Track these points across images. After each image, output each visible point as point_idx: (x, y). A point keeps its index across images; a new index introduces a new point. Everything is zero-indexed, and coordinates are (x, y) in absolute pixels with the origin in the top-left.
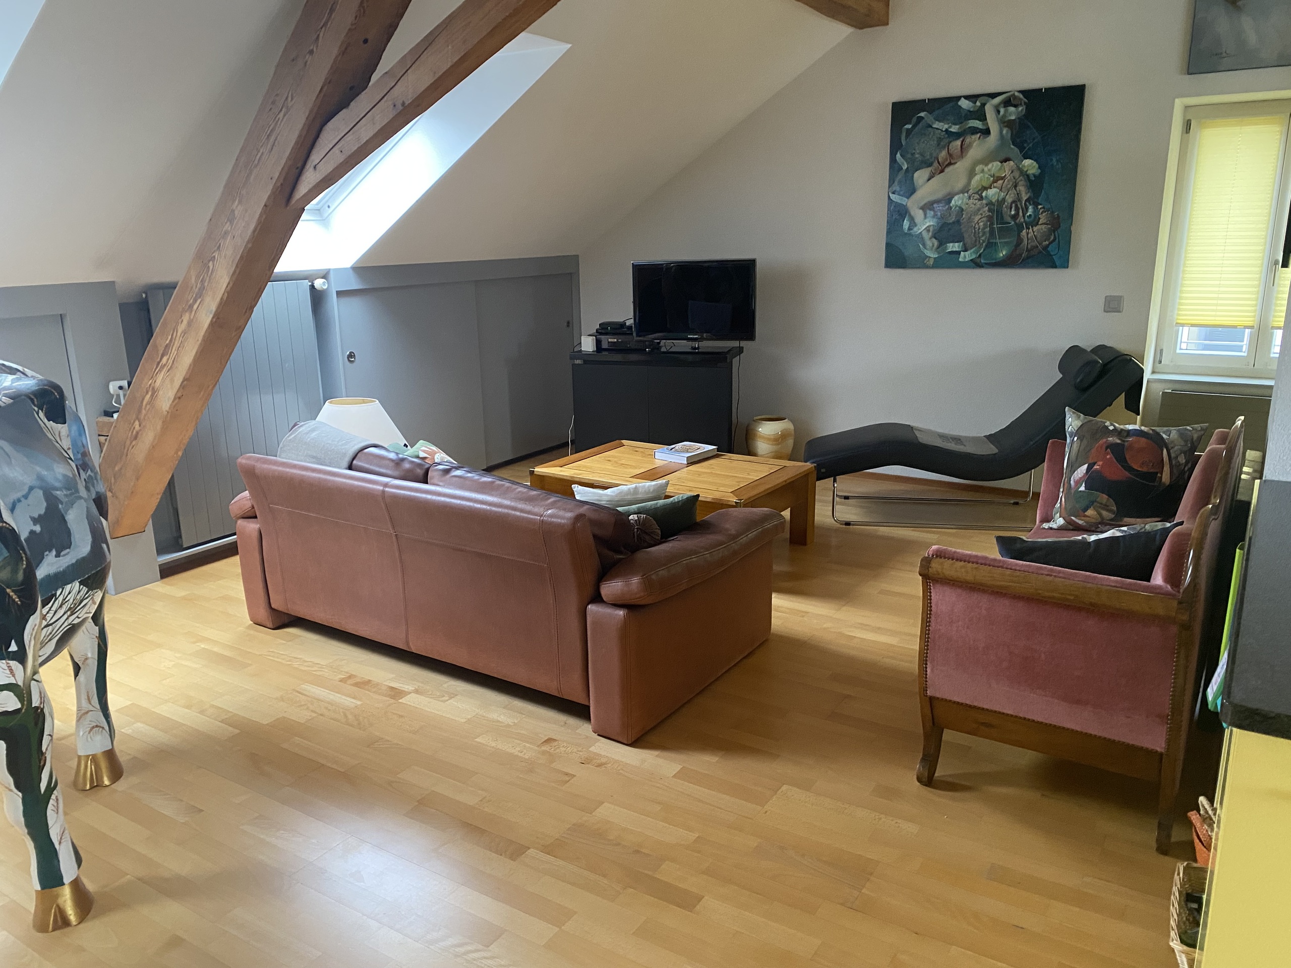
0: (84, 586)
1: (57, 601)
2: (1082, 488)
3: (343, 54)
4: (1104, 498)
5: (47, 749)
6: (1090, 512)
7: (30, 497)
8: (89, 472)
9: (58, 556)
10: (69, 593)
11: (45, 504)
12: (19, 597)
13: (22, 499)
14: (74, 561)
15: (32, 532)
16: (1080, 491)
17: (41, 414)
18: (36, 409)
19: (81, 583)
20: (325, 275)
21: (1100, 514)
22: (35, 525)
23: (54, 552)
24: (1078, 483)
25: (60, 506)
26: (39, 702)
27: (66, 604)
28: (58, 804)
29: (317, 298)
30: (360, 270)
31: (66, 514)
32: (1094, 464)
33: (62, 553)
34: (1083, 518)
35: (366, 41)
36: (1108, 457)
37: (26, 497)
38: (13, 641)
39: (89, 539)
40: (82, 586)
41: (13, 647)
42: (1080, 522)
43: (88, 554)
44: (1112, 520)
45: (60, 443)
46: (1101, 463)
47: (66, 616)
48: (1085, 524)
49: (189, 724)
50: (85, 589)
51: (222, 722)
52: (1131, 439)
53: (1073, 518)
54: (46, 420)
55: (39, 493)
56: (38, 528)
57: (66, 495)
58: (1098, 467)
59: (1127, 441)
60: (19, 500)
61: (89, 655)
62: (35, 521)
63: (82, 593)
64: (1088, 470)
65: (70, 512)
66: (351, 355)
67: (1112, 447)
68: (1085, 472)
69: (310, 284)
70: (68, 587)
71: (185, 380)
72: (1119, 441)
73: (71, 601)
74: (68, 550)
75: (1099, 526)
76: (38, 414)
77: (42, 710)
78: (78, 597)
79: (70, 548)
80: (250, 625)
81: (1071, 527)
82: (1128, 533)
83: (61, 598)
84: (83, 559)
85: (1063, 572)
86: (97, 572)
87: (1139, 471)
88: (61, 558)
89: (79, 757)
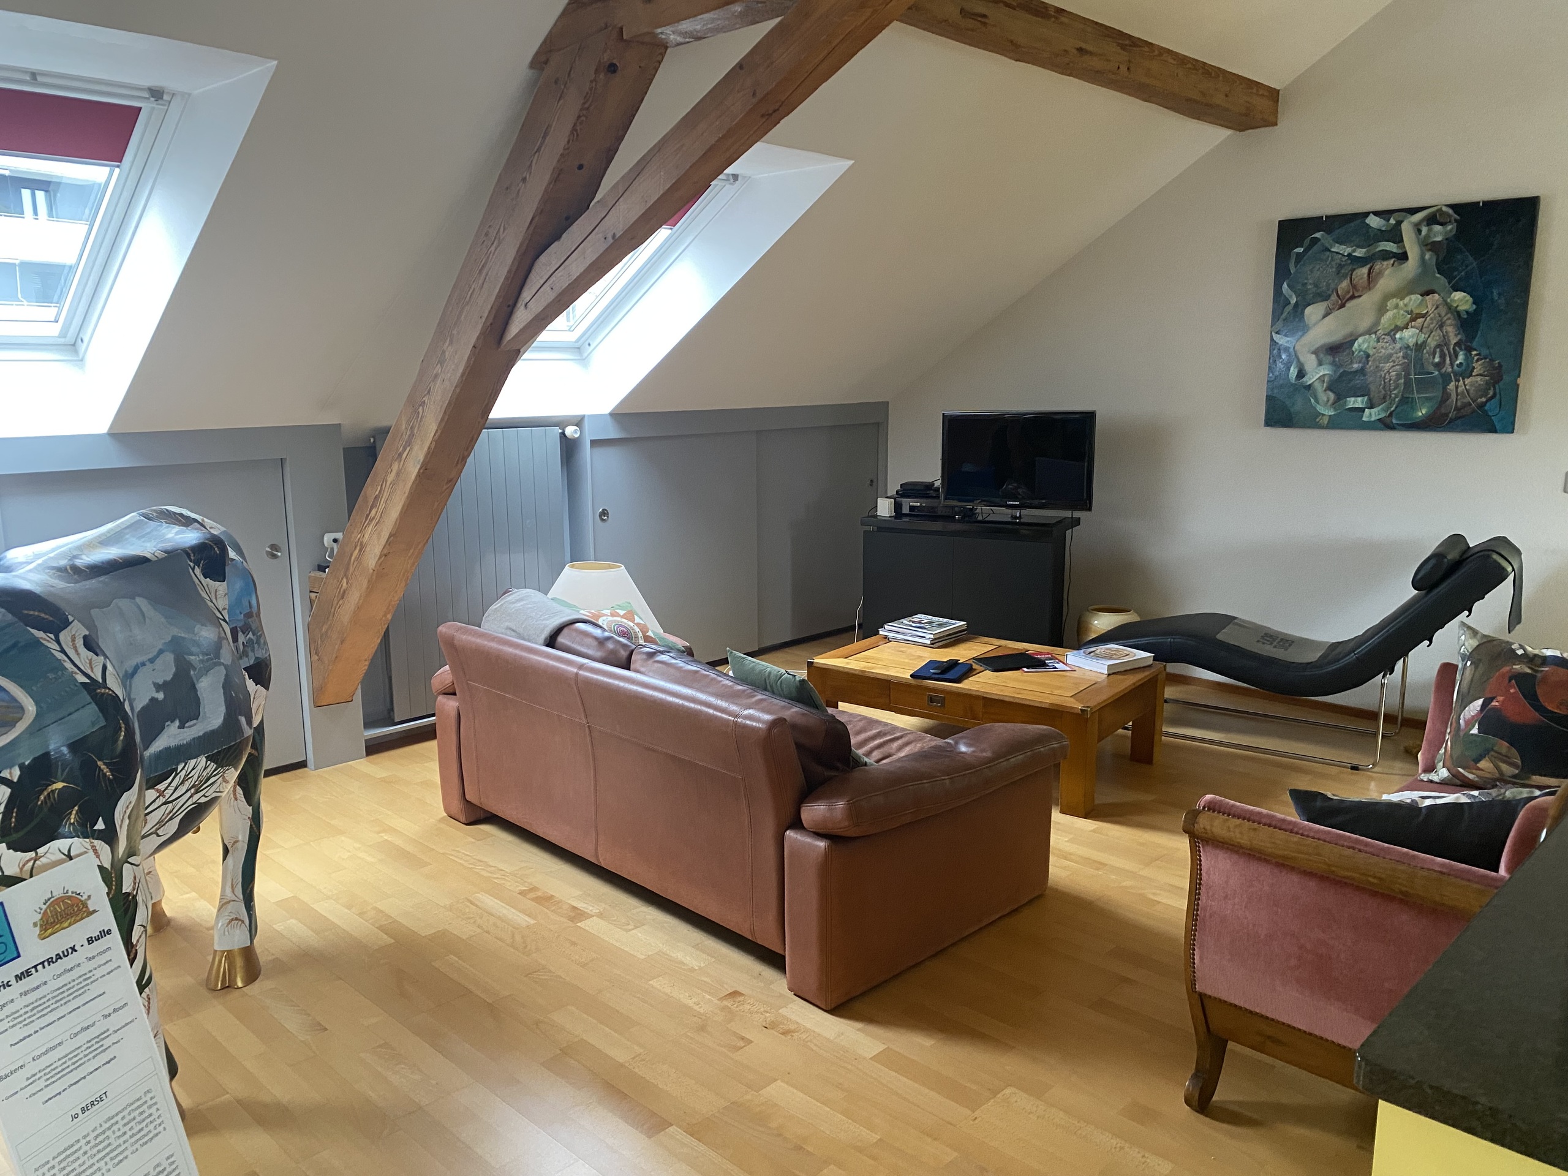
0: (211, 762)
1: (179, 776)
2: (1475, 731)
3: (555, 182)
4: (1503, 746)
5: (138, 941)
6: (1484, 764)
7: (158, 661)
8: (250, 635)
9: (181, 726)
10: (193, 769)
11: (174, 669)
12: (111, 770)
13: (147, 663)
14: (201, 734)
15: (153, 700)
16: (1472, 735)
17: (198, 571)
18: (192, 564)
19: (208, 758)
20: (579, 422)
21: (1497, 767)
22: (157, 691)
23: (177, 723)
24: (1470, 724)
25: (192, 672)
26: (131, 888)
27: (190, 780)
28: (149, 1003)
29: (569, 448)
30: (618, 416)
31: (198, 681)
32: (1492, 699)
33: (187, 725)
34: (1474, 771)
35: (580, 167)
36: (1512, 691)
37: (152, 661)
38: (101, 818)
39: (222, 710)
40: (209, 762)
41: (100, 825)
42: (1471, 776)
43: (219, 727)
44: (1515, 776)
45: (214, 601)
46: (1500, 698)
47: (188, 794)
48: (1476, 779)
49: (345, 927)
50: (213, 766)
51: (380, 928)
52: (1547, 669)
53: (1460, 769)
54: (202, 578)
55: (169, 657)
56: (160, 696)
57: (202, 661)
58: (1497, 704)
59: (1542, 671)
60: (143, 664)
61: (240, 838)
62: (158, 687)
63: (209, 769)
64: (1483, 706)
65: (203, 679)
66: (604, 513)
67: (1520, 679)
68: (1479, 709)
69: (560, 431)
70: (192, 762)
71: (391, 536)
72: (1529, 671)
73: (196, 777)
74: (195, 721)
75: (1498, 783)
76: (193, 570)
77: (134, 897)
78: (205, 774)
79: (197, 719)
80: (443, 818)
81: (1458, 782)
82: (1477, 800)
83: (183, 773)
84: (213, 732)
85: (1373, 846)
86: (230, 748)
87: (1556, 713)
88: (185, 730)
89: (215, 951)
